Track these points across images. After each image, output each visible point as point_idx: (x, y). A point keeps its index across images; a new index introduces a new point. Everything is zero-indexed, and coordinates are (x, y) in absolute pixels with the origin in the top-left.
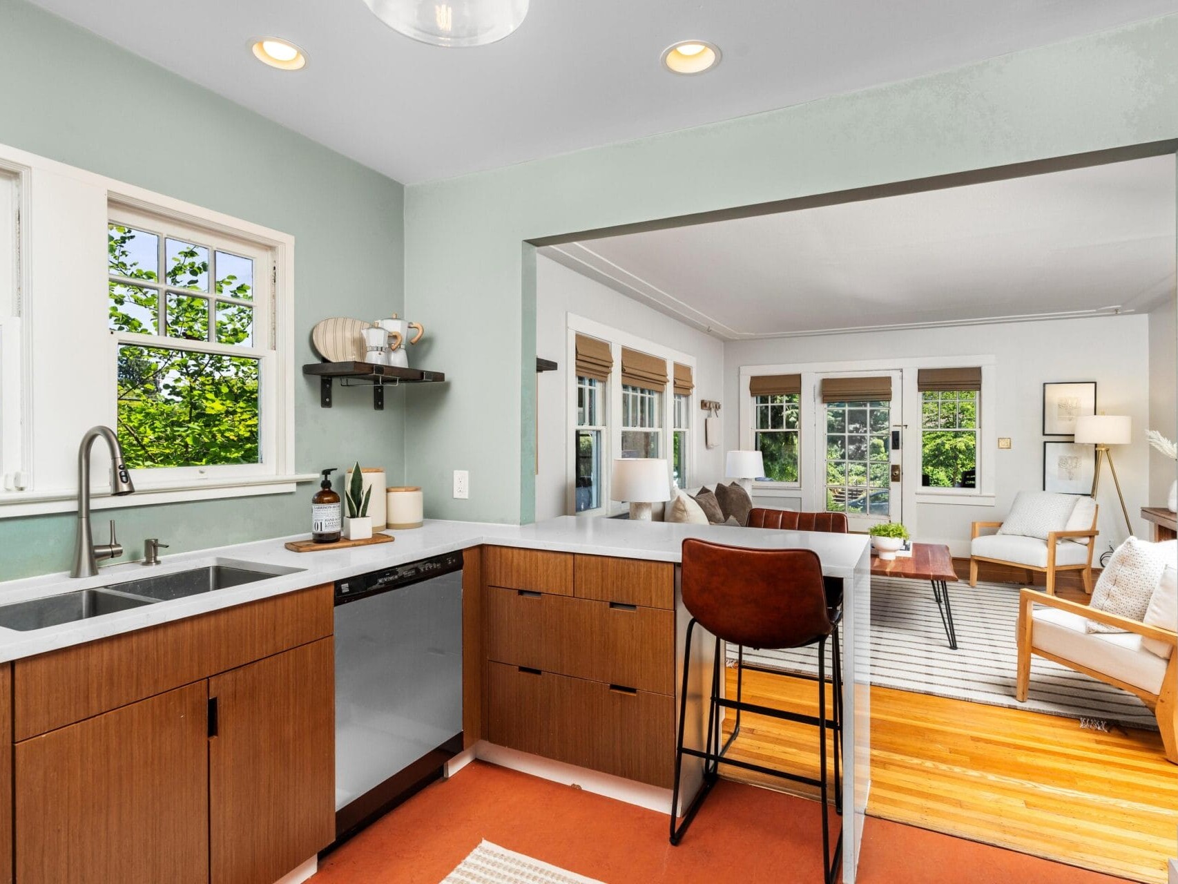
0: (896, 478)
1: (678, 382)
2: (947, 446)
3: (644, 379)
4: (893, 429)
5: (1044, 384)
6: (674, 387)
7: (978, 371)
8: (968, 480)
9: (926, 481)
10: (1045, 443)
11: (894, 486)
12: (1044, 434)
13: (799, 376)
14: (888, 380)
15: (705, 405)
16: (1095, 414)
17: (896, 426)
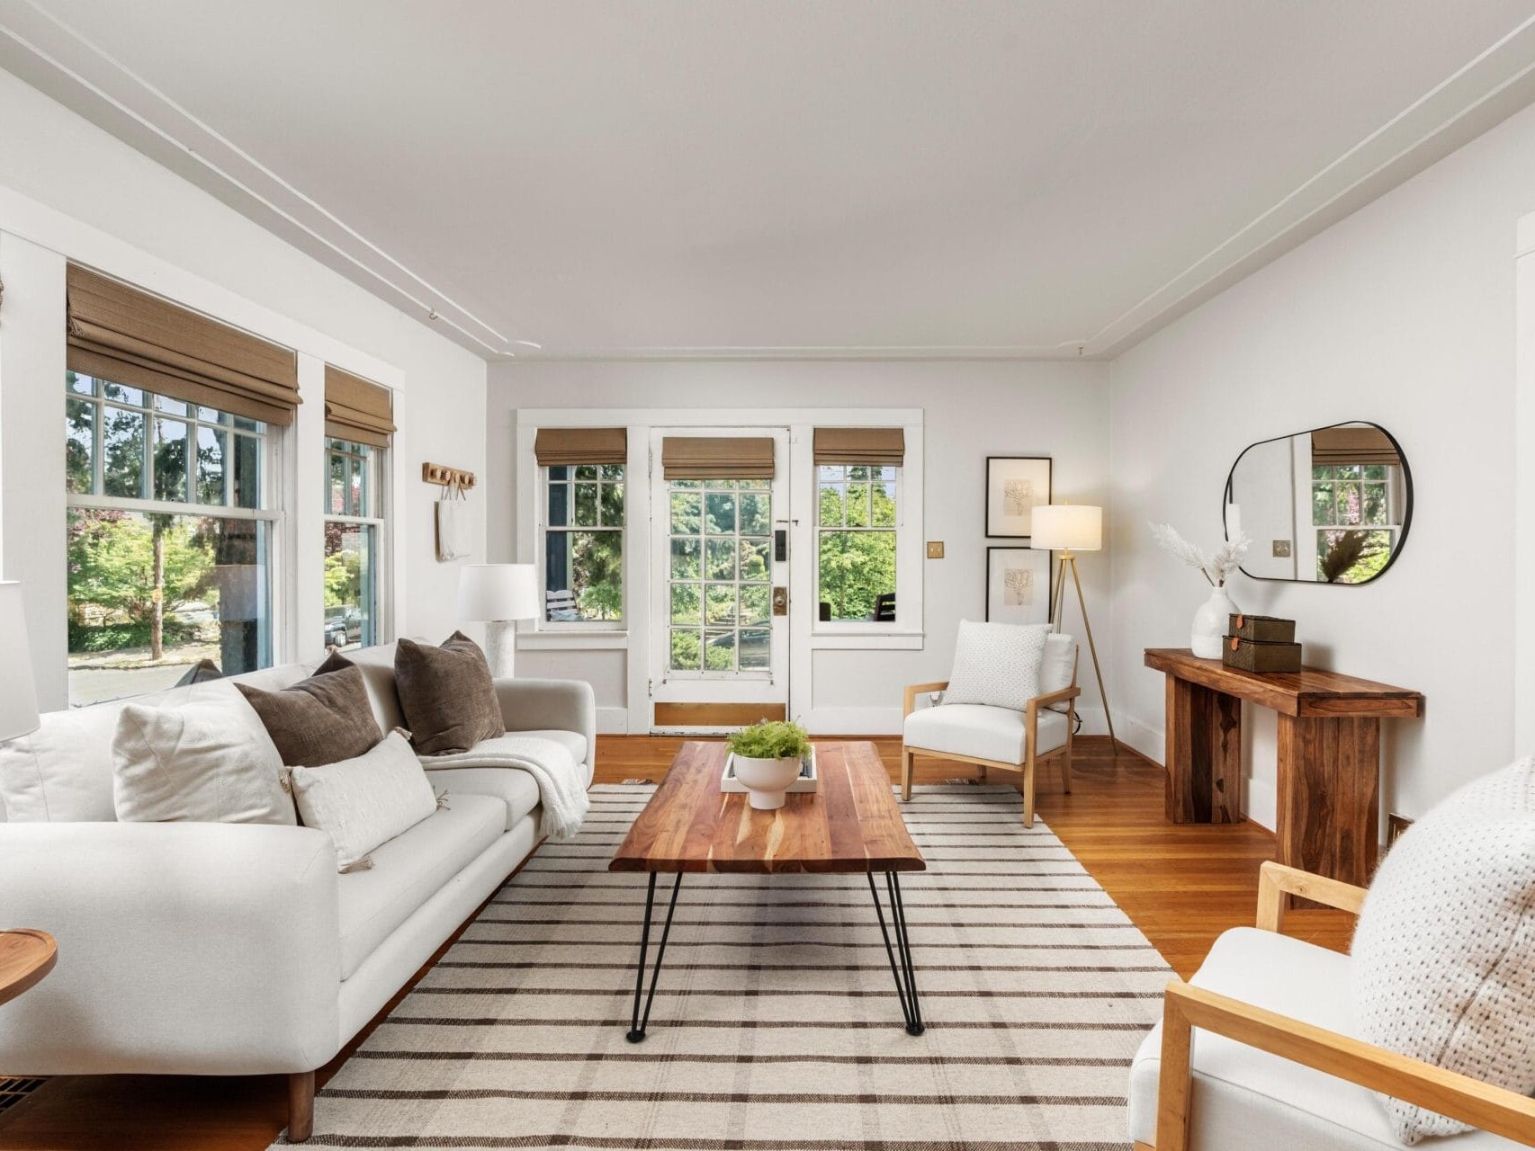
0: (781, 609)
1: (334, 409)
2: (833, 564)
3: (205, 381)
4: (776, 527)
5: (988, 458)
6: (327, 419)
7: (898, 433)
8: (884, 610)
9: (825, 613)
10: (989, 549)
11: (778, 622)
12: (987, 536)
13: (623, 432)
14: (769, 444)
15: (433, 473)
16: (1050, 503)
17: (781, 521)
